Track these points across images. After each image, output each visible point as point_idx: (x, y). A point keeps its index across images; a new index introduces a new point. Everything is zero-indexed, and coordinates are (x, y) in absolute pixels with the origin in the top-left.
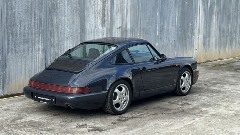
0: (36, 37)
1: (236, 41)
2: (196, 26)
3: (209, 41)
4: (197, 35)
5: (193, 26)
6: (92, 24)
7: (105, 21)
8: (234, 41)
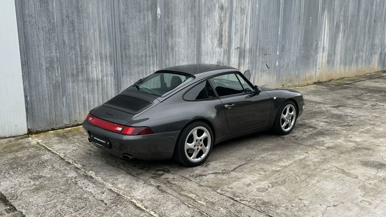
0: (151, 59)
1: (362, 59)
2: (321, 44)
3: (334, 60)
4: (321, 53)
5: (317, 45)
6: (209, 46)
7: (222, 41)
8: (360, 59)
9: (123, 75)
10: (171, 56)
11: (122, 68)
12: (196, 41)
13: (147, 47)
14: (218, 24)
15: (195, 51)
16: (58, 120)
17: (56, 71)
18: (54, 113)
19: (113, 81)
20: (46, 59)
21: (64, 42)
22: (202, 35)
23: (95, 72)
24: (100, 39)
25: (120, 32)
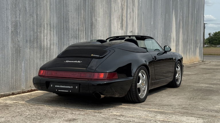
0: (82, 33)
2: (172, 36)
4: (173, 43)
5: (170, 36)
6: (116, 27)
7: (123, 24)
9: (64, 45)
10: (94, 32)
11: (64, 38)
12: (108, 22)
13: (80, 22)
14: (120, 10)
15: (108, 30)
16: (17, 84)
17: (19, 36)
18: (15, 77)
19: (57, 50)
20: (12, 23)
21: (26, 8)
22: (112, 17)
23: (46, 39)
24: (50, 10)
25: (63, 6)
